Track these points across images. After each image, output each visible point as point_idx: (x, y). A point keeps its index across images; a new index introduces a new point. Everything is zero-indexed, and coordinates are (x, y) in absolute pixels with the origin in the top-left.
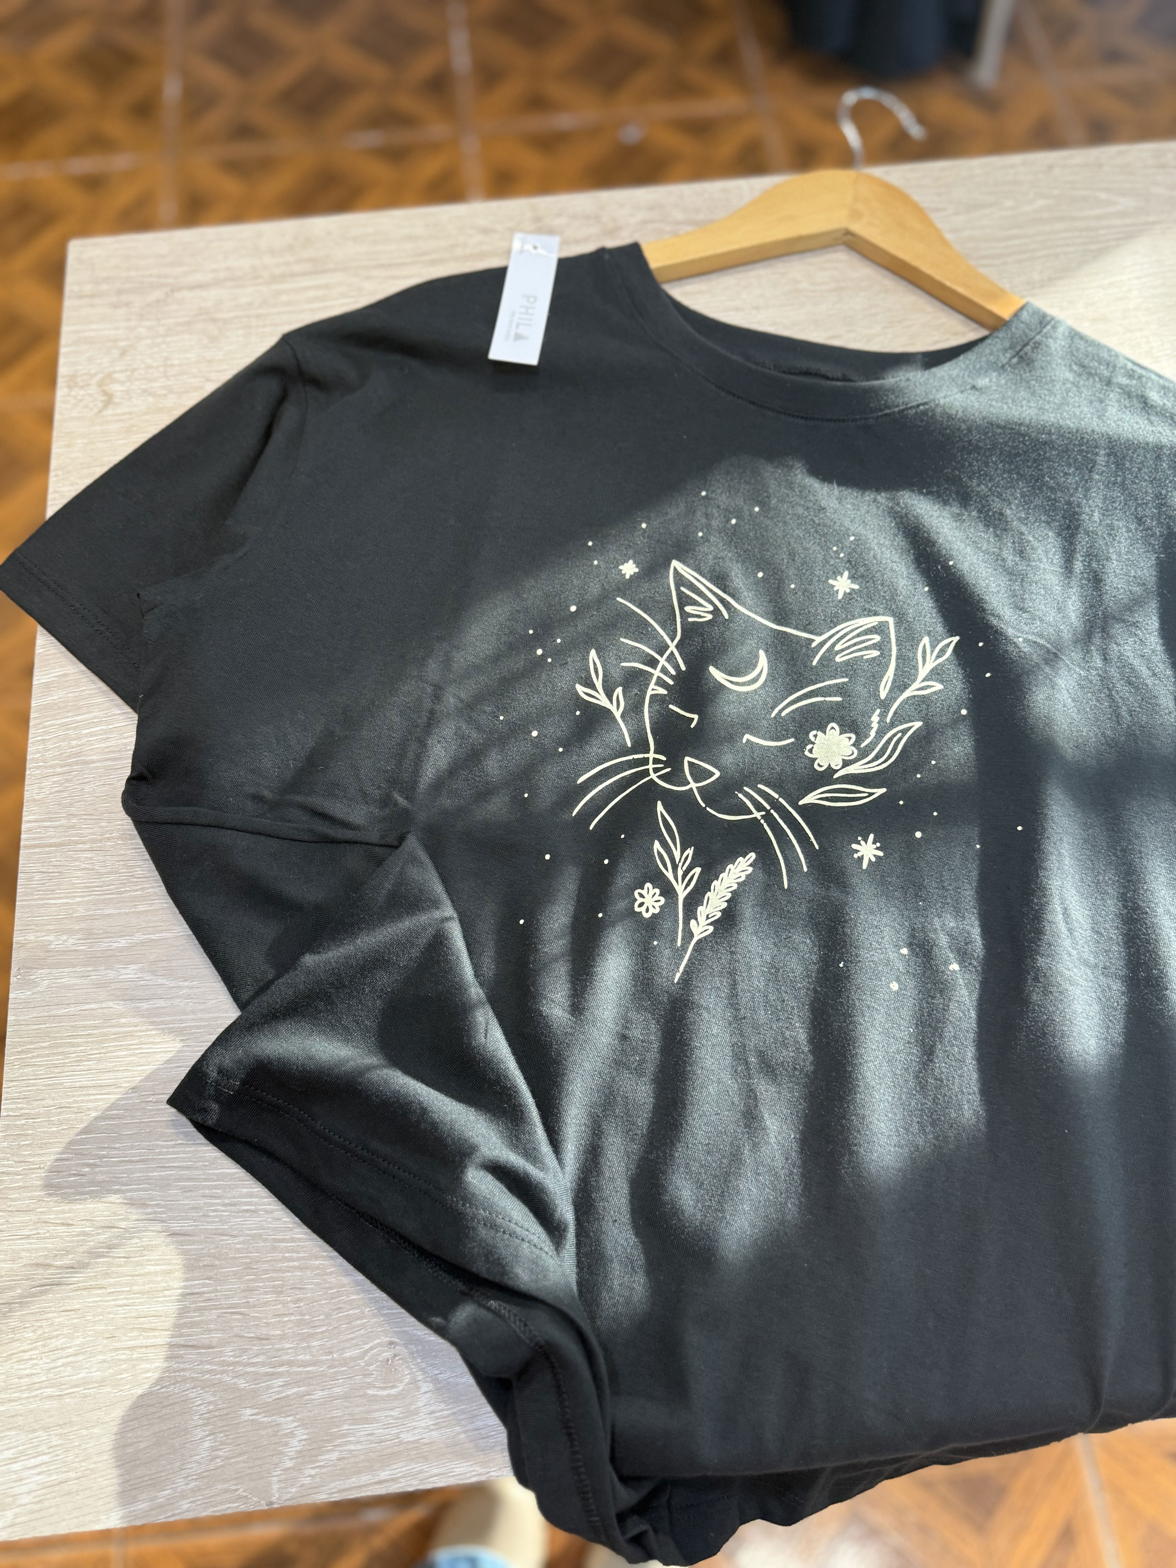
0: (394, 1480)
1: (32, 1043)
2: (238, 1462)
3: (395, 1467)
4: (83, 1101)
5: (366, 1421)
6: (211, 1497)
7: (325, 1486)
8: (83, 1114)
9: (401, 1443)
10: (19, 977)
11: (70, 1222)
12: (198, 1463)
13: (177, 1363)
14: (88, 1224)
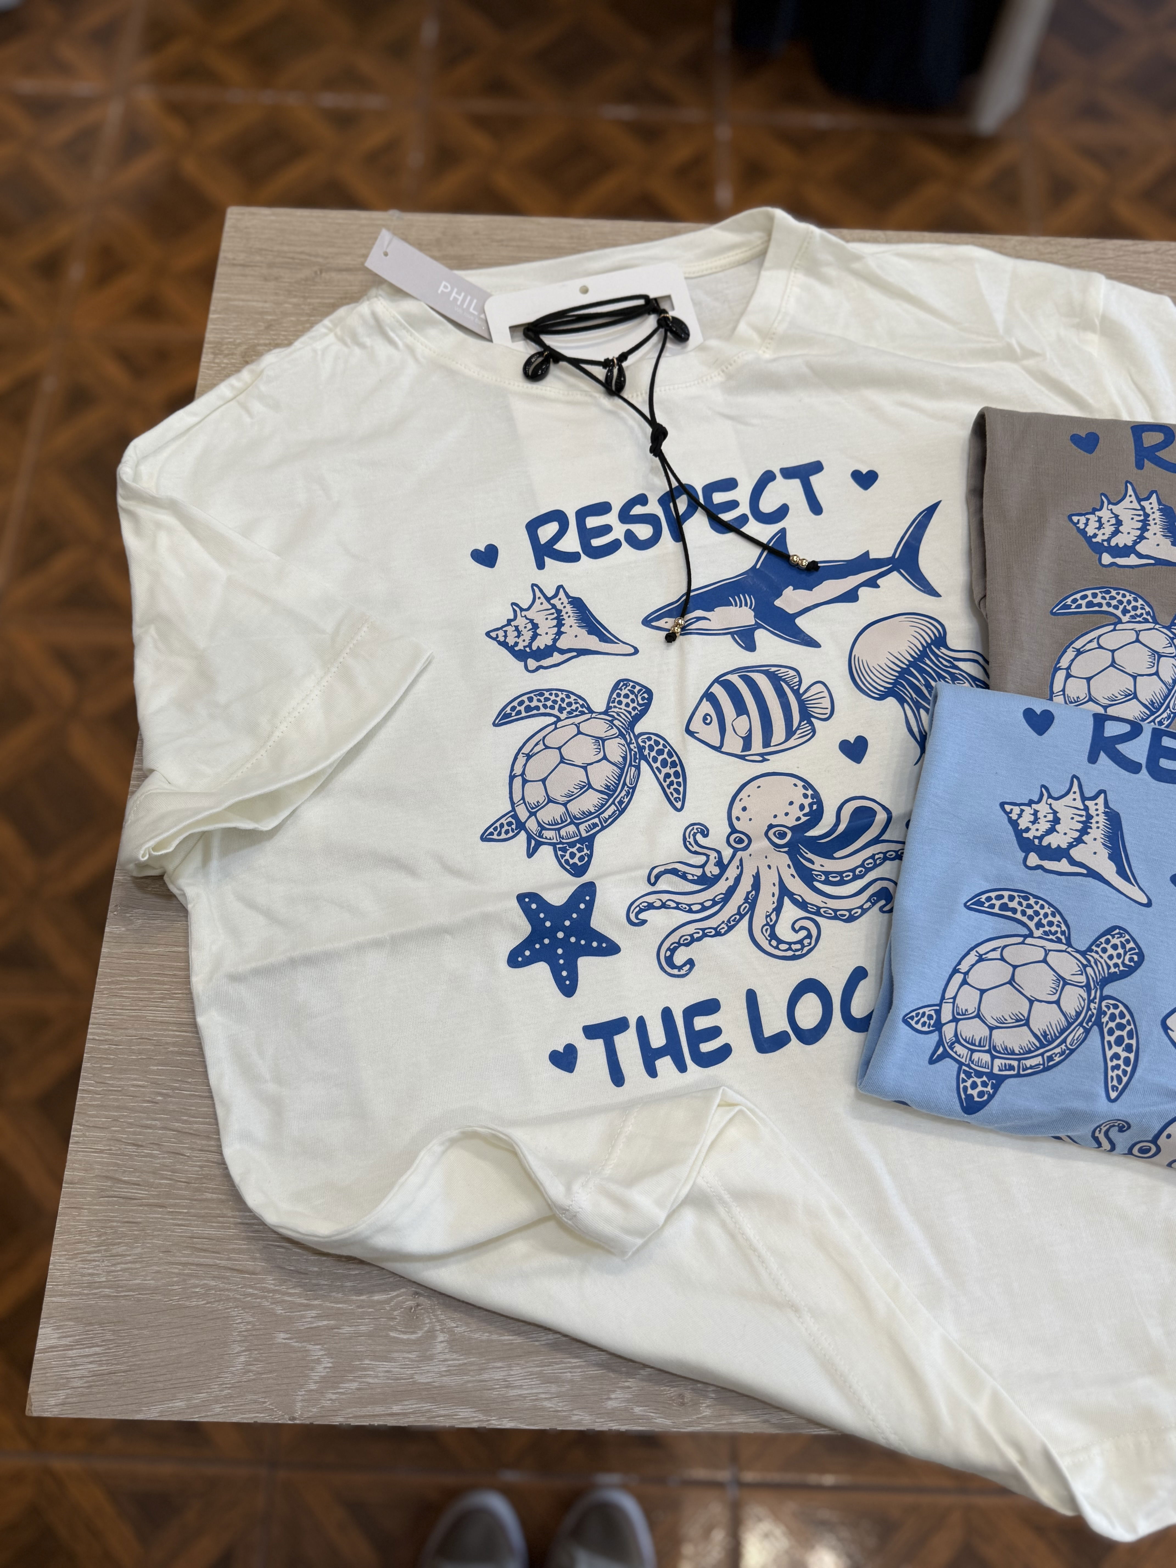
0: (405, 1414)
1: (122, 975)
2: (268, 1378)
3: (406, 1403)
4: (163, 1035)
5: (386, 1359)
6: (241, 1405)
7: (343, 1410)
8: (161, 1047)
9: (414, 1383)
10: (115, 913)
11: (140, 1143)
12: (232, 1373)
13: (223, 1283)
14: (155, 1147)
